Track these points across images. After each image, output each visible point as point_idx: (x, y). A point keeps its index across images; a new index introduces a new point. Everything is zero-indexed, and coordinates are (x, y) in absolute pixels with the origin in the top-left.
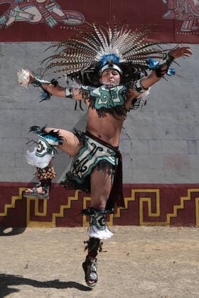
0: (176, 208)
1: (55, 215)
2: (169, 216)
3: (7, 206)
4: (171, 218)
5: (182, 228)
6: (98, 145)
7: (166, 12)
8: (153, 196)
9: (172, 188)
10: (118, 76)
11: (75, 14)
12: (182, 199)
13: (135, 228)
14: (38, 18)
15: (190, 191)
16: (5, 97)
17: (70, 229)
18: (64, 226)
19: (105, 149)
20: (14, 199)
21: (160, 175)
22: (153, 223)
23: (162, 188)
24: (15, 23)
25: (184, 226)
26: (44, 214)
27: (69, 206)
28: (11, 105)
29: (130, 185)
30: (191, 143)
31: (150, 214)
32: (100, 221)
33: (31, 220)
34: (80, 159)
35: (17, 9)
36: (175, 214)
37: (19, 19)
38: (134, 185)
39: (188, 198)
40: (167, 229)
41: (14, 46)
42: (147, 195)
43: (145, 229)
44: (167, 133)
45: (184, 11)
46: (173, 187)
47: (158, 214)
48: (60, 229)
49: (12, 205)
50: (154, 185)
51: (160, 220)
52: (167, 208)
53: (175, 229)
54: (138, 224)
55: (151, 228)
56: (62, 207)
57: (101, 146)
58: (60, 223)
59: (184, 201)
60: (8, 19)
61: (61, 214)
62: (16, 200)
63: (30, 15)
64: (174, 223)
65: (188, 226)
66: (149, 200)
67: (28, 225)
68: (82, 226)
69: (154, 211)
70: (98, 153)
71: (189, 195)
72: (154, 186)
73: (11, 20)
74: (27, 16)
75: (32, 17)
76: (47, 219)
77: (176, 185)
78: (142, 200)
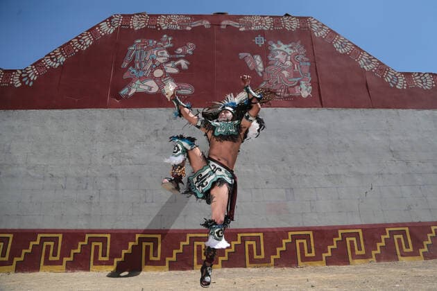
0: (279, 250)
1: (168, 259)
2: (273, 257)
3: (124, 252)
4: (275, 259)
5: (285, 268)
6: (218, 166)
7: (262, 83)
8: (257, 239)
9: (274, 232)
10: (230, 114)
11: (187, 86)
12: (284, 241)
13: (242, 269)
14: (155, 89)
15: (290, 234)
16: (126, 154)
17: (182, 272)
18: (177, 269)
19: (223, 170)
20: (131, 244)
21: (263, 219)
22: (259, 265)
23: (266, 232)
24: (136, 94)
25: (286, 266)
26: (158, 258)
27: (181, 251)
28: (131, 161)
29: (236, 229)
30: (288, 191)
31: (256, 257)
32: (218, 233)
33: (146, 264)
34: (203, 174)
35: (138, 82)
36: (278, 256)
37: (139, 90)
38: (239, 229)
39: (289, 240)
40: (272, 269)
41: (135, 111)
42: (251, 239)
43: (252, 270)
44: (267, 182)
45: (277, 82)
46: (275, 230)
47: (263, 256)
48: (173, 272)
49: (129, 250)
50: (257, 229)
51: (265, 262)
52: (270, 250)
53: (279, 269)
54: (245, 267)
55: (257, 269)
56: (175, 252)
57: (220, 167)
58: (173, 266)
59: (286, 243)
60: (130, 90)
61: (174, 258)
62: (133, 246)
63: (149, 87)
64: (278, 264)
65: (291, 267)
66: (253, 243)
67: (143, 269)
68: (193, 269)
69: (259, 253)
70: (218, 172)
71: (290, 237)
72: (257, 231)
73: (133, 91)
74: (146, 88)
75: (150, 88)
76: (161, 263)
77: (278, 228)
78: (248, 243)
